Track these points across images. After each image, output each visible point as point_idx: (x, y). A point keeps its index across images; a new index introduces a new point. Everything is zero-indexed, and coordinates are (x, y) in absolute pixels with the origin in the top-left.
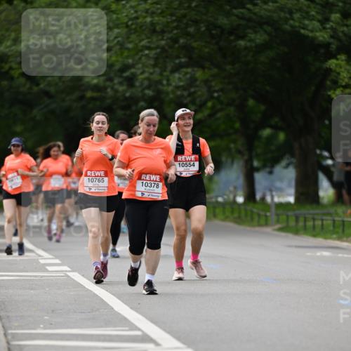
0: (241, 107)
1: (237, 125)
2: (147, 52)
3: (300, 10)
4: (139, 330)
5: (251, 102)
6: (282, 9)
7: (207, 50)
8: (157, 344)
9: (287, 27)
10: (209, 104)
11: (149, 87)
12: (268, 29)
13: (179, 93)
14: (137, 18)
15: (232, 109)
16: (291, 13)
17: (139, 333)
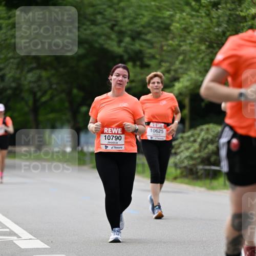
0: (69, 93)
1: (67, 104)
2: (12, 60)
3: (105, 35)
4: (8, 228)
5: (75, 91)
6: (94, 34)
7: (48, 59)
8: (19, 237)
9: (97, 45)
10: (49, 92)
11: (14, 81)
12: (86, 46)
13: (32, 85)
14: (6, 40)
15: (63, 96)
16: (99, 36)
17: (8, 230)
